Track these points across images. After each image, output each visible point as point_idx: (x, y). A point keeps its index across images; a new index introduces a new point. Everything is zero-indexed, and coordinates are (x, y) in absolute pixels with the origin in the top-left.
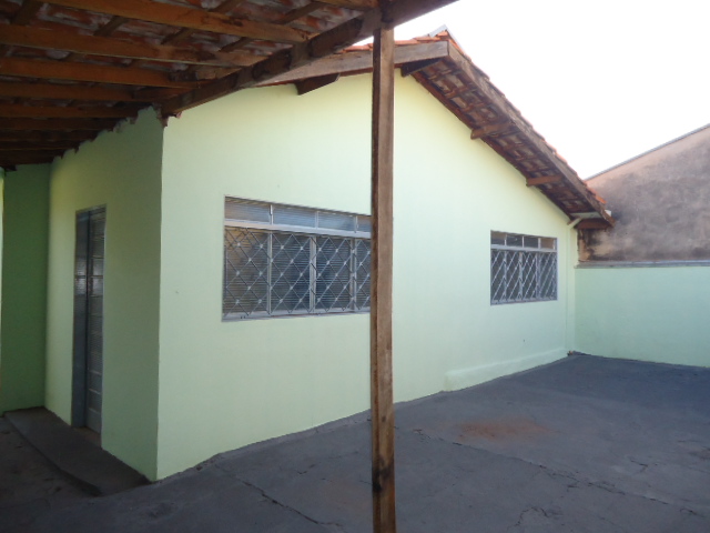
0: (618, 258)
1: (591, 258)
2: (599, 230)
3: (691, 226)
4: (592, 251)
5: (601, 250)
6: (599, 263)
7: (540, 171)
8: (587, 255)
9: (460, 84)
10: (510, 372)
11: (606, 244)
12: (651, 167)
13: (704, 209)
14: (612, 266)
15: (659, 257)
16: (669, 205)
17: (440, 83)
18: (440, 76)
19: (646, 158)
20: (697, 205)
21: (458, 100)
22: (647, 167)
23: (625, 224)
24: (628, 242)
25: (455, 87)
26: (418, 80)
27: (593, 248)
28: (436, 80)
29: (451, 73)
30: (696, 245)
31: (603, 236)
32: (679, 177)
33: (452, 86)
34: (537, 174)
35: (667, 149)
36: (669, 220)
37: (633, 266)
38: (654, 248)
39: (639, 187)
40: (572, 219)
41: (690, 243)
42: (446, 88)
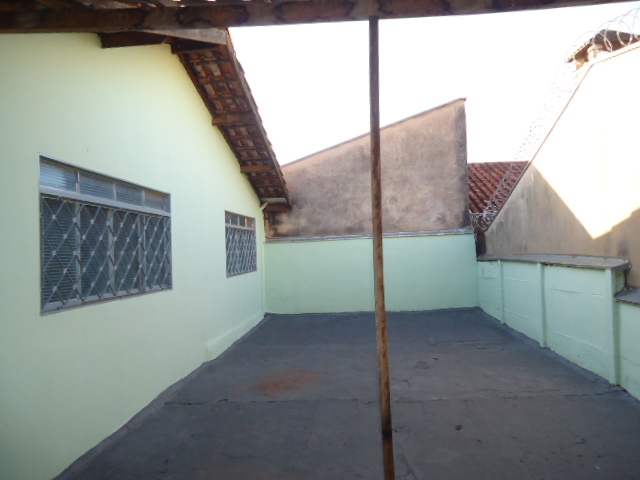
0: (296, 235)
1: (275, 235)
2: (280, 212)
3: (345, 210)
4: (275, 230)
5: (283, 228)
6: (281, 239)
7: (252, 160)
8: (272, 232)
9: (217, 73)
10: (239, 336)
11: (287, 224)
12: (317, 165)
13: (353, 199)
14: (293, 241)
15: (324, 233)
16: (330, 195)
17: (199, 68)
18: (202, 62)
19: (313, 158)
20: (348, 195)
21: (209, 88)
22: (314, 165)
23: (300, 208)
24: (303, 222)
25: (212, 74)
26: (181, 61)
27: (276, 227)
28: (198, 64)
29: (215, 62)
30: (349, 225)
31: (284, 217)
32: (336, 175)
33: (210, 73)
34: (249, 163)
35: (327, 153)
36: (331, 206)
37: (308, 240)
38: (321, 227)
39: (309, 179)
40: (262, 203)
41: (344, 223)
42: (203, 74)
